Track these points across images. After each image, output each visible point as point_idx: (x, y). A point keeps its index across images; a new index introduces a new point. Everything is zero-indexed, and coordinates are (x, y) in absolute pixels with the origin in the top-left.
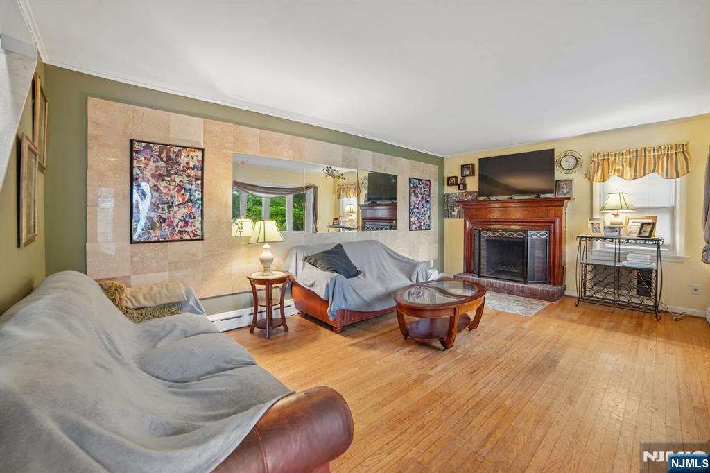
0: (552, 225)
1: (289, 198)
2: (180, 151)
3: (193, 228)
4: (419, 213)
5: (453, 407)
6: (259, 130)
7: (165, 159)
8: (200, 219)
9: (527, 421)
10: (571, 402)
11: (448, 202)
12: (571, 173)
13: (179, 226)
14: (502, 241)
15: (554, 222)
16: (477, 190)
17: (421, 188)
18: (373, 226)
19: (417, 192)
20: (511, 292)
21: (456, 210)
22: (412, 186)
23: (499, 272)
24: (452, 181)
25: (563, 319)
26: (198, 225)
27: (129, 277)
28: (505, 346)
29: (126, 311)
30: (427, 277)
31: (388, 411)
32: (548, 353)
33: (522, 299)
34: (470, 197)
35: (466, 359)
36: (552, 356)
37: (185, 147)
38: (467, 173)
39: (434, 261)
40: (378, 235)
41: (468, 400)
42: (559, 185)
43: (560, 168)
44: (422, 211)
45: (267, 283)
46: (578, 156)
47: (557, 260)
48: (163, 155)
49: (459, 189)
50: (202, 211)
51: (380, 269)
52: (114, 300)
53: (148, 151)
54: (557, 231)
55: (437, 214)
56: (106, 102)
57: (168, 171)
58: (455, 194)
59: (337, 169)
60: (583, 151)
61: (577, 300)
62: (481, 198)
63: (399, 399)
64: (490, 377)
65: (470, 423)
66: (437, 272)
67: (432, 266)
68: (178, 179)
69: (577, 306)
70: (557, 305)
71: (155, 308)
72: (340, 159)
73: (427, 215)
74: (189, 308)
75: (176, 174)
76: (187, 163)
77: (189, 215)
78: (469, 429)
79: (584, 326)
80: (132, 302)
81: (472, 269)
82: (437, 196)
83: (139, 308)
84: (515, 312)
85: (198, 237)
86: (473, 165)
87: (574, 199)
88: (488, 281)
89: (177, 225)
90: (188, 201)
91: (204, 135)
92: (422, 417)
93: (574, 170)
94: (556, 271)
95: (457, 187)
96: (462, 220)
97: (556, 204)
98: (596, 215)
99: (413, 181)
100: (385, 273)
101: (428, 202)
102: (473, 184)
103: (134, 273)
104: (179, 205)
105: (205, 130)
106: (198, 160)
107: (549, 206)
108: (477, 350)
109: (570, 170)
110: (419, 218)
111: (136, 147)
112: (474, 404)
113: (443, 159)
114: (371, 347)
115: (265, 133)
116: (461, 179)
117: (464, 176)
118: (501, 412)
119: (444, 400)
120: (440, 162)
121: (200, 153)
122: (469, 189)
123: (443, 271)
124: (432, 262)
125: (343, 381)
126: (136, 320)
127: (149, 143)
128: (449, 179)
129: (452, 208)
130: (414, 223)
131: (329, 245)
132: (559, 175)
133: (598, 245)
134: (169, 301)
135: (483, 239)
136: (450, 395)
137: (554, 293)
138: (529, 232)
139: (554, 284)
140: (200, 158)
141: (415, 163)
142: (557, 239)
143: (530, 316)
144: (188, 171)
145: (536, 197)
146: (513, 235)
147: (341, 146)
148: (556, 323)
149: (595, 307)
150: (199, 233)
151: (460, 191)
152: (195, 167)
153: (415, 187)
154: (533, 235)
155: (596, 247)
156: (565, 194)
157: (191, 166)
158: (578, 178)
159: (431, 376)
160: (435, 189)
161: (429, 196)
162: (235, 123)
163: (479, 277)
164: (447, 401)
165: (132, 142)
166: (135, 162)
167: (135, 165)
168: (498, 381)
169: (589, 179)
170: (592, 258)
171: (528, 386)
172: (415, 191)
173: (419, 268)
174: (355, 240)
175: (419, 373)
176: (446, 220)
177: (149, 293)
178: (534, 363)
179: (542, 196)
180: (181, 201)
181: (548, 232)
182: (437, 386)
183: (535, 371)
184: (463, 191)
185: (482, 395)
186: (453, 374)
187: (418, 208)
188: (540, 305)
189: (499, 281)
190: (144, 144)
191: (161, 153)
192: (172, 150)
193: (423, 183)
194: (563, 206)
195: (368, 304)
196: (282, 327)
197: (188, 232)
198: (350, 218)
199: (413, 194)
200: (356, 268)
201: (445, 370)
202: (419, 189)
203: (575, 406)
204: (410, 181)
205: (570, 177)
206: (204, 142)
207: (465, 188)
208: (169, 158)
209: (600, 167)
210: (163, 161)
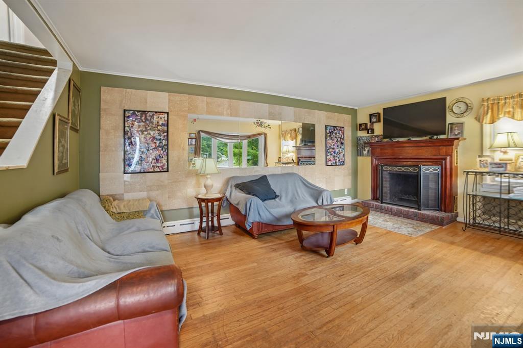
0: (444, 162)
1: (245, 143)
2: (153, 115)
3: (162, 164)
4: (334, 152)
5: (312, 299)
6: (205, 97)
7: (144, 121)
8: (166, 158)
9: (366, 316)
10: (413, 307)
11: (360, 144)
12: (462, 117)
13: (153, 162)
14: (400, 174)
15: (445, 159)
16: (382, 134)
17: (336, 133)
18: (304, 163)
19: (332, 136)
20: (407, 216)
21: (367, 149)
22: (328, 131)
23: (401, 200)
24: (363, 127)
25: (444, 241)
26: (165, 162)
27: (123, 194)
28: (380, 258)
29: (112, 214)
30: (332, 201)
31: (263, 295)
32: (415, 267)
33: (414, 222)
34: (376, 139)
35: (341, 265)
36: (417, 270)
37: (156, 112)
38: (375, 120)
39: (348, 189)
40: (299, 169)
41: (326, 295)
42: (451, 128)
43: (452, 113)
44: (337, 150)
45: (206, 201)
46: (468, 102)
47: (448, 192)
48: (143, 118)
49: (368, 133)
50: (167, 153)
51: (294, 195)
52: (104, 207)
53: (134, 116)
54: (448, 167)
55: (350, 153)
56: (111, 88)
57: (146, 128)
58: (366, 137)
59: (264, 121)
60: (473, 97)
61: (464, 226)
62: (386, 140)
63: (275, 288)
64: (354, 280)
65: (319, 311)
66: (351, 198)
67: (346, 193)
68: (152, 133)
69: (464, 231)
70: (446, 229)
71: (129, 214)
72: (268, 114)
73: (342, 154)
74: (150, 215)
75: (150, 129)
76: (158, 122)
77: (159, 155)
78: (315, 315)
79: (461, 248)
80: (116, 209)
81: (378, 197)
82: (351, 139)
83: (120, 213)
84: (403, 233)
85: (165, 170)
86: (379, 114)
87: (465, 139)
88: (388, 207)
89: (151, 162)
90: (158, 147)
91: (169, 103)
92: (285, 302)
93: (465, 114)
94: (447, 201)
95: (367, 131)
96: (370, 157)
97: (447, 143)
98: (487, 153)
99: (328, 128)
100: (297, 198)
101: (342, 143)
102: (379, 129)
103: (126, 192)
104: (152, 149)
105: (169, 100)
106: (165, 120)
107: (440, 146)
108: (354, 259)
109: (462, 114)
110: (334, 156)
111: (127, 114)
112: (329, 298)
113: (356, 110)
114: (275, 250)
115: (210, 99)
116: (370, 125)
117: (372, 123)
118: (348, 307)
119: (308, 293)
120: (353, 112)
121: (166, 115)
122: (376, 133)
123: (357, 198)
124: (346, 190)
125: (243, 271)
126: (118, 220)
127: (134, 111)
128: (360, 125)
129: (363, 148)
130: (330, 160)
131: (257, 176)
132: (450, 119)
133: (488, 179)
134: (138, 210)
135: (384, 173)
136: (315, 289)
137: (443, 219)
138: (422, 167)
139: (445, 211)
140: (166, 119)
141: (330, 114)
142: (448, 173)
143: (415, 236)
144: (159, 127)
145: (430, 138)
146: (408, 169)
147: (267, 105)
148: (436, 243)
149: (482, 233)
150: (165, 167)
151: (369, 135)
152: (163, 125)
153: (330, 133)
154: (425, 170)
155: (486, 181)
156: (456, 135)
157: (160, 124)
158: (469, 121)
159: (307, 275)
160: (348, 133)
161: (343, 139)
162: (189, 94)
163: (382, 203)
164: (310, 294)
165: (124, 111)
166: (126, 123)
167: (126, 125)
168: (359, 284)
169: (479, 121)
170: (482, 191)
171: (382, 291)
172: (330, 136)
173: (324, 195)
174: (280, 173)
175: (300, 272)
176: (359, 158)
177: (127, 204)
178: (397, 274)
179: (435, 137)
180: (154, 147)
181: (440, 167)
182: (307, 282)
183: (395, 280)
184: (372, 134)
185: (340, 292)
186: (325, 275)
187: (333, 149)
188: (428, 228)
189: (396, 207)
190: (131, 112)
191: (141, 117)
192: (148, 115)
193: (337, 130)
194: (453, 145)
195: (278, 219)
196: (218, 232)
197: (158, 166)
198: (287, 156)
199: (329, 138)
200: (275, 193)
201: (320, 272)
202: (334, 134)
203: (414, 311)
204: (326, 128)
205: (461, 120)
206: (169, 108)
207: (373, 132)
208: (146, 119)
209: (490, 111)
210: (142, 122)
